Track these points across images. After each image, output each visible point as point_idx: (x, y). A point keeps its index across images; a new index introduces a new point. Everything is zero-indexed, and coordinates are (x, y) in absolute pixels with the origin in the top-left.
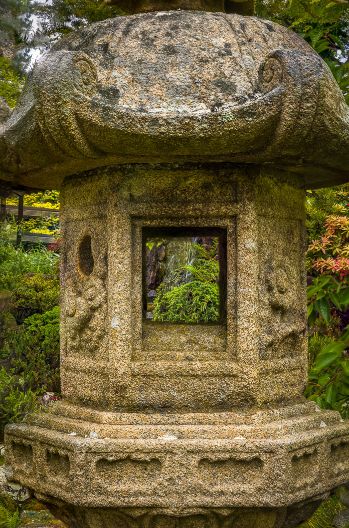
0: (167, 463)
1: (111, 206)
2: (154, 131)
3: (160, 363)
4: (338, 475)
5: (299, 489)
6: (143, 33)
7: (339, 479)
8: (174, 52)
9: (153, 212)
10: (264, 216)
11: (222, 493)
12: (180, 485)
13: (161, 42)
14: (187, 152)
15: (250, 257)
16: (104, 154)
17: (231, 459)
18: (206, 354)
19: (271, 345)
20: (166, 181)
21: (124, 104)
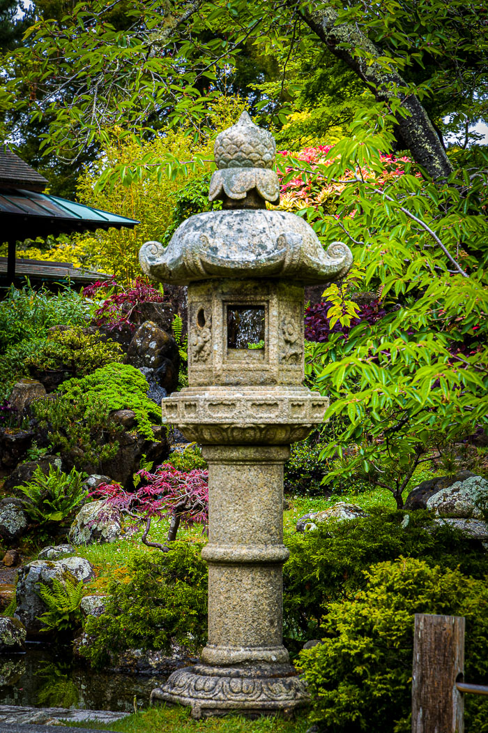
0: (238, 405)
1: (214, 297)
2: (233, 266)
3: (235, 365)
4: (316, 418)
5: (295, 418)
6: (228, 223)
7: (317, 420)
8: (241, 232)
9: (232, 299)
10: (282, 300)
11: (261, 418)
12: (244, 414)
13: (236, 227)
14: (246, 274)
15: (274, 319)
16: (211, 274)
17: (265, 404)
18: (255, 361)
19: (284, 358)
20: (238, 285)
21: (220, 254)
